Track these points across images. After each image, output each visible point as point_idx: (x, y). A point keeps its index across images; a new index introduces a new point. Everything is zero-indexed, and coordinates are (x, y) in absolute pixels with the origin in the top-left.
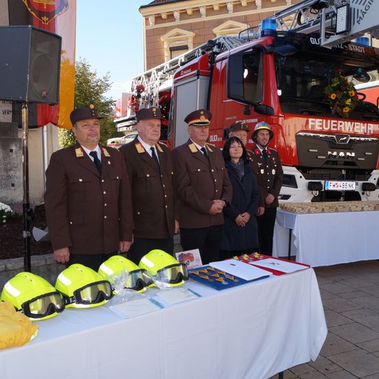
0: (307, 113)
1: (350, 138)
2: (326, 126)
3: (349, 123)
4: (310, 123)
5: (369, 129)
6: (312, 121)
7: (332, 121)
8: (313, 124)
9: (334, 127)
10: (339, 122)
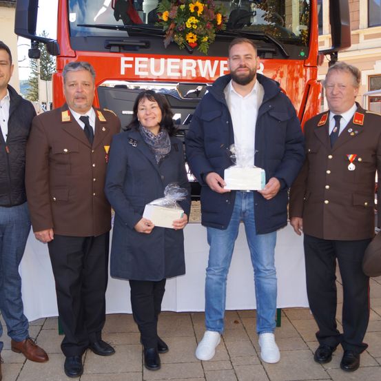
4: (123, 66)
7: (170, 60)
9: (173, 71)
10: (185, 61)
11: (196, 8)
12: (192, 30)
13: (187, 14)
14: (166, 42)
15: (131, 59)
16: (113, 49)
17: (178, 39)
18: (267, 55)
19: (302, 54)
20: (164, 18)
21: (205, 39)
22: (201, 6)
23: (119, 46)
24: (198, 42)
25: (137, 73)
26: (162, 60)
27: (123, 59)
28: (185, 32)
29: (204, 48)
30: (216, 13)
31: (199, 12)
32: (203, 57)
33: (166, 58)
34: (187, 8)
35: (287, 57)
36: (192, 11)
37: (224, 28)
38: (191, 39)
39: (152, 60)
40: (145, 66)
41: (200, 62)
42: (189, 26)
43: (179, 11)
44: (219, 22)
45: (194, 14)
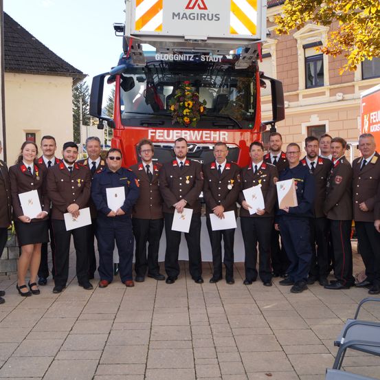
0: (147, 125)
1: (198, 145)
2: (168, 136)
3: (196, 132)
4: (150, 134)
5: (222, 136)
6: (152, 133)
7: (175, 131)
8: (153, 134)
11: (189, 104)
12: (186, 115)
13: (184, 107)
14: (173, 122)
15: (154, 131)
16: (144, 125)
17: (180, 120)
18: (229, 127)
19: (250, 126)
20: (172, 108)
21: (195, 119)
22: (191, 103)
23: (148, 124)
24: (191, 121)
25: (157, 138)
26: (171, 131)
27: (150, 131)
28: (183, 116)
29: (194, 125)
30: (200, 106)
31: (190, 107)
32: (194, 129)
33: (173, 130)
34: (184, 104)
35: (241, 128)
36: (187, 106)
37: (205, 113)
38: (186, 120)
39: (166, 131)
40: (162, 134)
41: (192, 131)
42: (185, 114)
43: (180, 106)
44: (202, 111)
45: (188, 108)
